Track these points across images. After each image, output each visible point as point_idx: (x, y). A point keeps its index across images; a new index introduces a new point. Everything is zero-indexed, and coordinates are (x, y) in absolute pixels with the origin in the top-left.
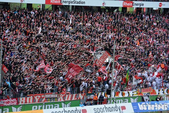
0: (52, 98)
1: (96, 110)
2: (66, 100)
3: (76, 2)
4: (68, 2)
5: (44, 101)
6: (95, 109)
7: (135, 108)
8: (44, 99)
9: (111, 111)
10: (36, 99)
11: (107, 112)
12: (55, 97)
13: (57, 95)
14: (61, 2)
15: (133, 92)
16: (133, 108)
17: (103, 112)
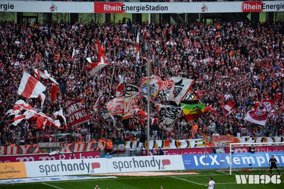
0: (50, 148)
1: (117, 164)
2: (75, 151)
3: (150, 7)
4: (135, 8)
5: (37, 153)
6: (115, 163)
7: (189, 162)
8: (37, 150)
9: (144, 166)
10: (23, 150)
11: (135, 167)
12: (55, 146)
13: (59, 144)
14: (124, 9)
15: (196, 142)
16: (184, 162)
17: (128, 167)
